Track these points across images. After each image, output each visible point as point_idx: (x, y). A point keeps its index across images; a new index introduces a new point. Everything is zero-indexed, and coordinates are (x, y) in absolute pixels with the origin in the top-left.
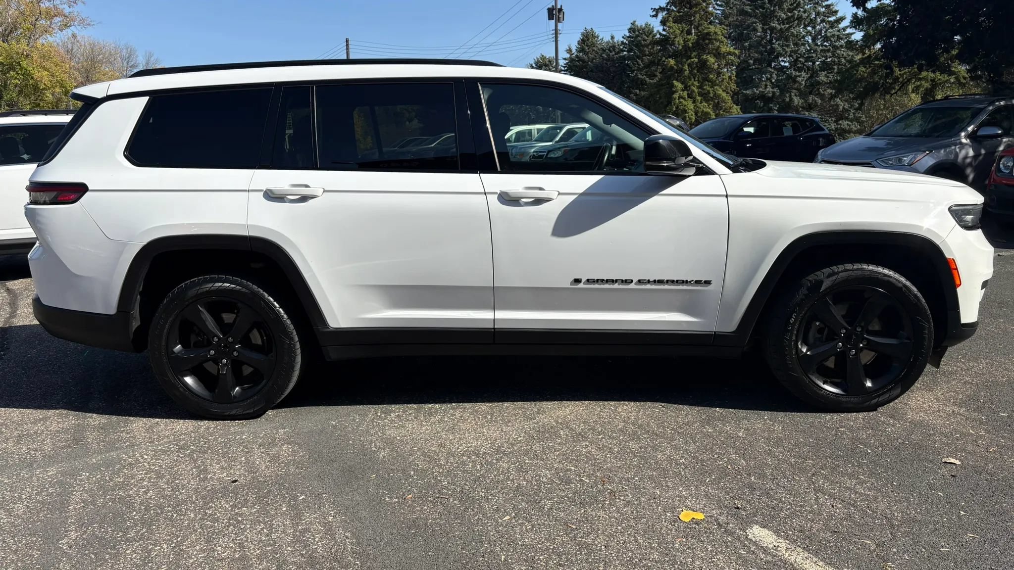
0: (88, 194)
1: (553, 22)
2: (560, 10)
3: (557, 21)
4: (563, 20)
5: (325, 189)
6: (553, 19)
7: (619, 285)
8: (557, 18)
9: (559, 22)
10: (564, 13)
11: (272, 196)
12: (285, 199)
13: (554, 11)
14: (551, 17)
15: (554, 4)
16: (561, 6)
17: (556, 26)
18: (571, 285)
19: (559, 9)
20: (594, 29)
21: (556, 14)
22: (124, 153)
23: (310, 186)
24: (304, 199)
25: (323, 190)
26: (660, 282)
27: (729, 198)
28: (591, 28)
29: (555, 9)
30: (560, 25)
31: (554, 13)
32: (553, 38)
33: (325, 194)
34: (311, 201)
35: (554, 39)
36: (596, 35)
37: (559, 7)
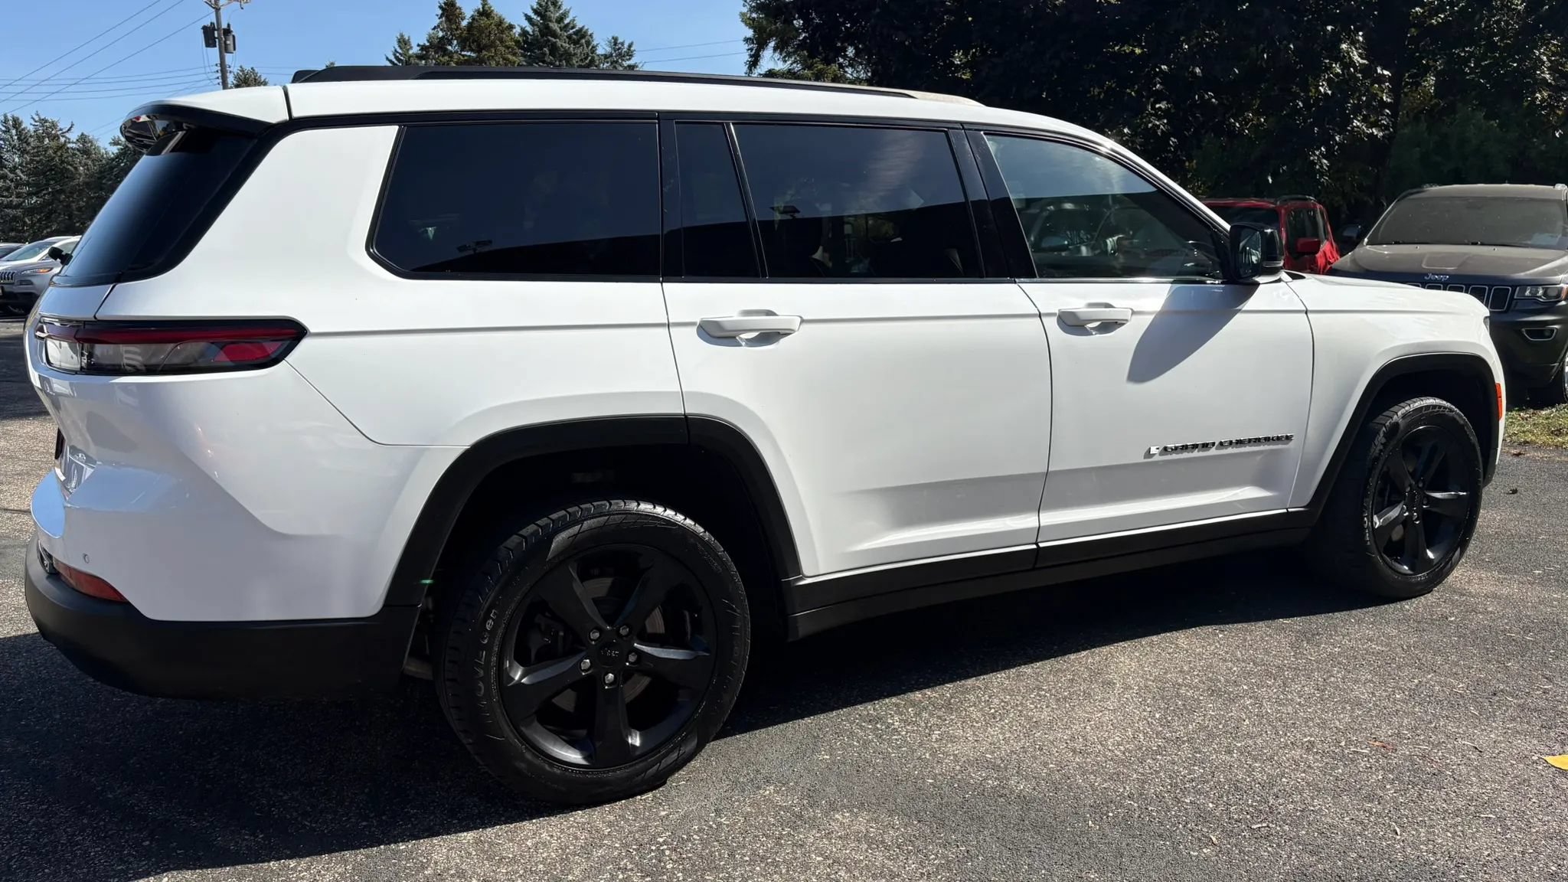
0: (305, 344)
1: (215, 51)
2: (227, 32)
3: (223, 50)
4: (235, 49)
5: (805, 318)
6: (215, 46)
7: (1198, 451)
8: (223, 45)
9: (227, 51)
10: (234, 37)
11: (715, 333)
12: (737, 338)
13: (216, 32)
14: (210, 41)
15: (215, 21)
16: (229, 25)
17: (222, 59)
18: (1145, 458)
19: (224, 29)
20: (256, 70)
21: (219, 38)
22: (367, 249)
23: (777, 313)
24: (768, 337)
25: (799, 319)
26: (1240, 443)
27: (1309, 315)
28: (252, 68)
29: (218, 30)
30: (228, 57)
31: (216, 36)
32: (218, 78)
33: (805, 326)
34: (784, 341)
35: (220, 81)
36: (262, 80)
37: (224, 26)
